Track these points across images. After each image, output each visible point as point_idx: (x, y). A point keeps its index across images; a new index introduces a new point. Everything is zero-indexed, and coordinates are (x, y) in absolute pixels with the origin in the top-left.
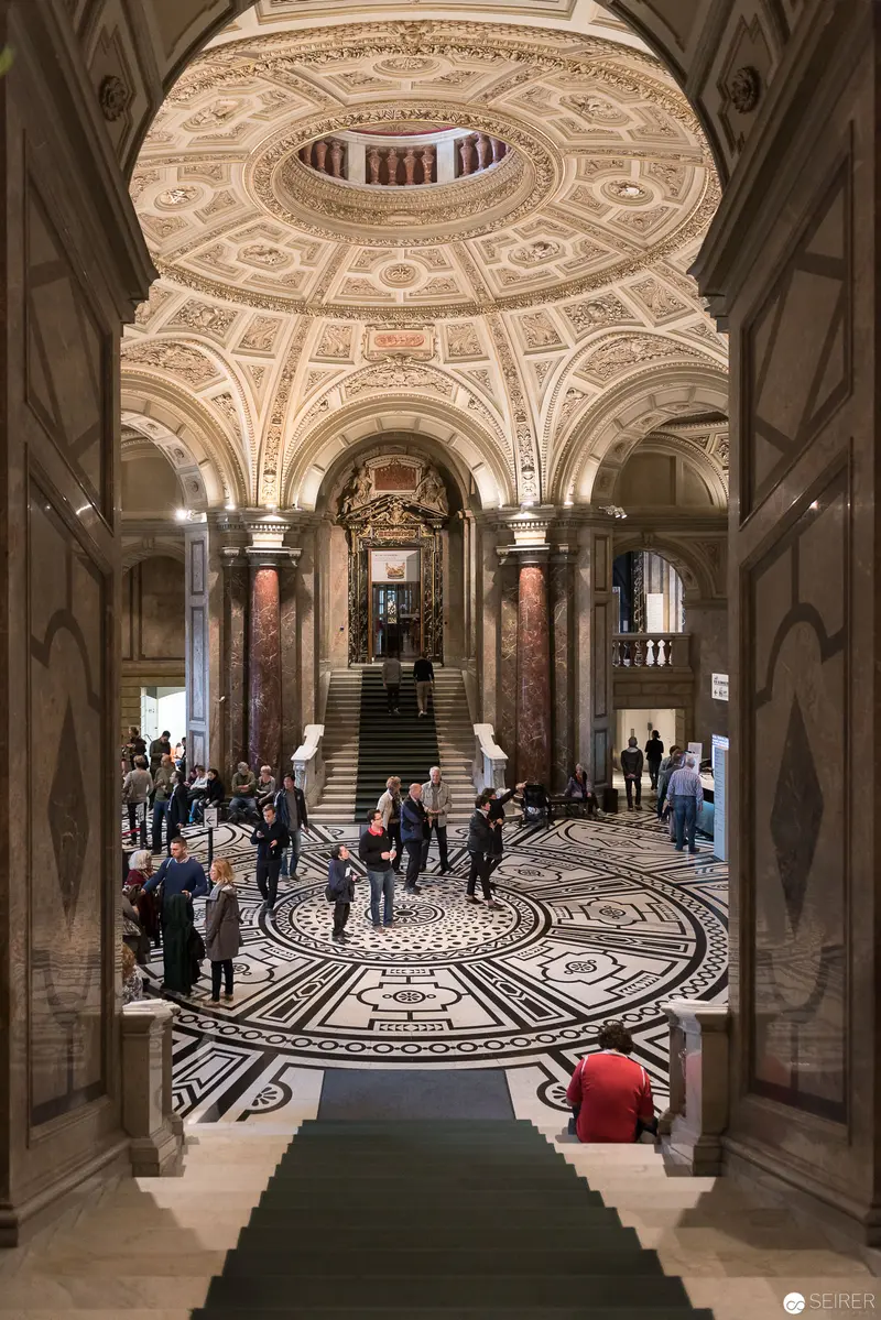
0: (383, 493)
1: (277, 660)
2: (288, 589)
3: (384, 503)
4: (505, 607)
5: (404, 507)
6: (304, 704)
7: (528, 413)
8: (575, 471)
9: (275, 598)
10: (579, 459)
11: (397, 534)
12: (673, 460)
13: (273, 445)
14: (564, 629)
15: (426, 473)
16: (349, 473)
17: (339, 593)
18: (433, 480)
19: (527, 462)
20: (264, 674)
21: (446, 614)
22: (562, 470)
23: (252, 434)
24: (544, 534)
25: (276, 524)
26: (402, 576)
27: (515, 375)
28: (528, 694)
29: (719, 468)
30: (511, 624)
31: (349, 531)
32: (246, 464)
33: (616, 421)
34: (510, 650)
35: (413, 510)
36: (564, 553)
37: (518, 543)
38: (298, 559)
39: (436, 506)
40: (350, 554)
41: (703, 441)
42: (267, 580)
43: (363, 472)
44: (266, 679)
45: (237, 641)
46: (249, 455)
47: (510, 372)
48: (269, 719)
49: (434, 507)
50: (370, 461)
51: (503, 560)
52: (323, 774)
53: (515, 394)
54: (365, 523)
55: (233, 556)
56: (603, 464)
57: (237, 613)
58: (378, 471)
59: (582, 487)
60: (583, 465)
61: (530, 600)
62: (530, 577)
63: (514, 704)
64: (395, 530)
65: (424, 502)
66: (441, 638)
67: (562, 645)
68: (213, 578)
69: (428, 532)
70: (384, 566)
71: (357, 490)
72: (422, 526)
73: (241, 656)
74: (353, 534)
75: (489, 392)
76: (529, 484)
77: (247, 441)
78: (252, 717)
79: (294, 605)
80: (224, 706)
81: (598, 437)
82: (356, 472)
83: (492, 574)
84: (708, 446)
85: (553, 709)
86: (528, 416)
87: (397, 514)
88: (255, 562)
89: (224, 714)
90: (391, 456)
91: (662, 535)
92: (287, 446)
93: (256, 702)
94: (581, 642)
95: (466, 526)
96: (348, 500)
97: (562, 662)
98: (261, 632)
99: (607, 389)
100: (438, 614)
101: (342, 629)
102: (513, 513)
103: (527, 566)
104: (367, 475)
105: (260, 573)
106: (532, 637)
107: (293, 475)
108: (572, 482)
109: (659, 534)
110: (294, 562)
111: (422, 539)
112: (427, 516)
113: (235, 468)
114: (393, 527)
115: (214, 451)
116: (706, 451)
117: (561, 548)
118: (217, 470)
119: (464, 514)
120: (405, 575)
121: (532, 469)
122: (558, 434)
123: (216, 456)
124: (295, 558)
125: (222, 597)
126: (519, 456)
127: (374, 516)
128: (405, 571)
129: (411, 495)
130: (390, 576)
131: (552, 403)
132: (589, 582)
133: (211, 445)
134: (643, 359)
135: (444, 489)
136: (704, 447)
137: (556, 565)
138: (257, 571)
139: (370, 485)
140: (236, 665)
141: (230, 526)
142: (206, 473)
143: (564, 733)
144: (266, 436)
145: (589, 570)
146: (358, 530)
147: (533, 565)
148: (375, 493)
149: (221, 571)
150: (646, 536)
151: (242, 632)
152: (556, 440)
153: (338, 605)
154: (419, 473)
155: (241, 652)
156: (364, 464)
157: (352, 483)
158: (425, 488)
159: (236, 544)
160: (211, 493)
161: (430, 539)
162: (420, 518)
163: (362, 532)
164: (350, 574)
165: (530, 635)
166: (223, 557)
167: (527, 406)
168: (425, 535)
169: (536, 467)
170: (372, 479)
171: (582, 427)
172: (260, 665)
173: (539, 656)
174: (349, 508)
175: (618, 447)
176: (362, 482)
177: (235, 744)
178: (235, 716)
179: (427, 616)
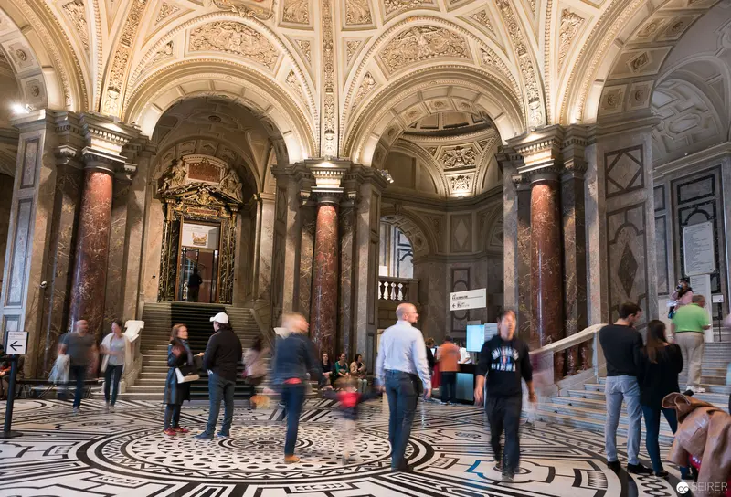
0: (195, 181)
1: (104, 256)
2: (120, 197)
3: (195, 188)
4: (304, 237)
5: (210, 192)
6: (126, 301)
7: (336, 86)
8: (361, 142)
9: (109, 200)
10: (365, 134)
11: (202, 211)
12: (414, 160)
13: (120, 64)
14: (350, 255)
15: (228, 172)
16: (169, 163)
17: (154, 249)
18: (232, 178)
19: (330, 127)
20: (90, 265)
21: (236, 273)
22: (352, 141)
23: (100, 46)
24: (339, 182)
25: (117, 134)
26: (204, 244)
27: (331, 48)
28: (322, 301)
29: (441, 170)
30: (307, 250)
31: (166, 206)
32: (91, 80)
33: (393, 110)
34: (306, 270)
35: (217, 195)
36: (352, 199)
37: (318, 186)
38: (133, 174)
39: (235, 195)
40: (165, 221)
41: (433, 150)
42: (101, 183)
43: (181, 162)
44: (92, 268)
45: (65, 232)
46: (95, 70)
47: (328, 46)
48: (92, 307)
49: (233, 195)
50: (187, 157)
51: (304, 203)
52: (140, 362)
53: (329, 67)
54: (179, 200)
55: (70, 155)
56: (381, 141)
57: (67, 208)
58: (192, 165)
59: (365, 155)
60: (368, 138)
61: (327, 230)
62: (326, 213)
63: (308, 311)
64: (202, 208)
65: (225, 191)
66: (231, 290)
67: (347, 267)
68: (46, 173)
69: (227, 213)
70: (192, 235)
71: (174, 174)
72: (223, 208)
73: (69, 248)
74: (169, 206)
75: (308, 63)
76: (329, 143)
77: (94, 58)
78: (73, 303)
79: (125, 213)
80: (45, 292)
81: (379, 120)
82: (175, 163)
83: (294, 213)
84: (436, 154)
85: (339, 316)
86: (335, 91)
87: (205, 196)
88: (91, 165)
89: (44, 300)
90: (203, 156)
91: (407, 208)
92: (132, 71)
93: (80, 289)
94: (360, 266)
95: (258, 206)
96: (167, 180)
97: (346, 280)
98: (92, 226)
99: (391, 82)
100: (230, 272)
101: (154, 277)
102: (318, 162)
103: (324, 204)
104: (183, 165)
105: (96, 174)
106: (326, 259)
107: (134, 103)
108: (359, 150)
109: (404, 207)
110: (129, 177)
111: (222, 218)
112: (227, 200)
113: (79, 81)
114: (200, 205)
115: (59, 58)
116: (434, 158)
117: (350, 195)
118: (60, 80)
119: (258, 196)
120: (207, 244)
121: (333, 132)
122: (352, 111)
123: (62, 65)
124: (129, 172)
125: (53, 192)
126: (324, 121)
127: (186, 196)
128: (207, 241)
129: (217, 186)
130: (195, 243)
131: (354, 80)
132: (368, 223)
133: (56, 51)
134: (421, 58)
135: (241, 184)
136: (433, 155)
137: (344, 208)
138: (93, 173)
139: (185, 173)
140: (62, 254)
141: (69, 127)
142: (48, 76)
143: (347, 334)
144: (114, 54)
145: (368, 214)
146: (173, 204)
147: (330, 204)
148: (188, 180)
149: (56, 169)
150: (398, 206)
151: (71, 226)
152: (350, 115)
153: (152, 259)
154: (222, 172)
155: (69, 244)
156: (181, 158)
157: (171, 169)
158: (226, 181)
159: (72, 145)
160: (53, 99)
161: (228, 218)
162: (221, 203)
163: (176, 206)
164: (164, 236)
165: (326, 256)
166: (59, 156)
167: (335, 79)
168: (225, 215)
169: (336, 131)
170: (187, 169)
171: (368, 111)
172: (88, 256)
173: (331, 273)
174: (167, 187)
175: (391, 131)
176: (179, 170)
177: (53, 328)
178: (56, 302)
179: (222, 273)
